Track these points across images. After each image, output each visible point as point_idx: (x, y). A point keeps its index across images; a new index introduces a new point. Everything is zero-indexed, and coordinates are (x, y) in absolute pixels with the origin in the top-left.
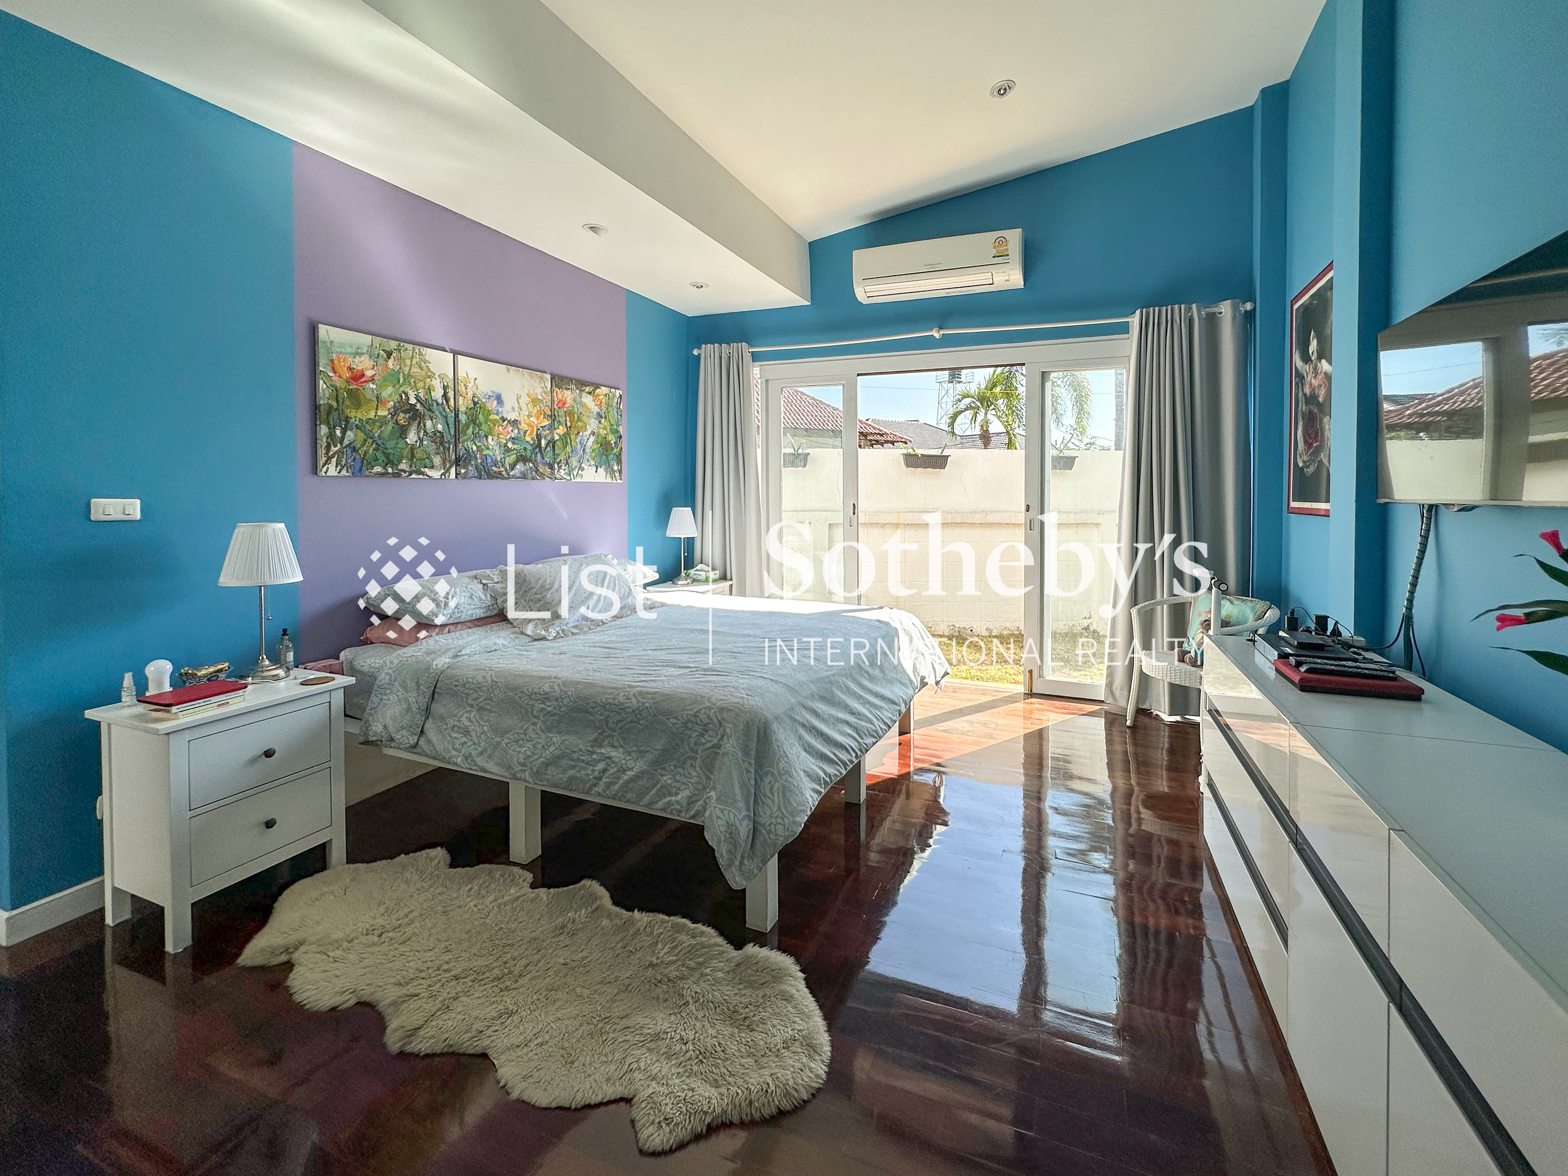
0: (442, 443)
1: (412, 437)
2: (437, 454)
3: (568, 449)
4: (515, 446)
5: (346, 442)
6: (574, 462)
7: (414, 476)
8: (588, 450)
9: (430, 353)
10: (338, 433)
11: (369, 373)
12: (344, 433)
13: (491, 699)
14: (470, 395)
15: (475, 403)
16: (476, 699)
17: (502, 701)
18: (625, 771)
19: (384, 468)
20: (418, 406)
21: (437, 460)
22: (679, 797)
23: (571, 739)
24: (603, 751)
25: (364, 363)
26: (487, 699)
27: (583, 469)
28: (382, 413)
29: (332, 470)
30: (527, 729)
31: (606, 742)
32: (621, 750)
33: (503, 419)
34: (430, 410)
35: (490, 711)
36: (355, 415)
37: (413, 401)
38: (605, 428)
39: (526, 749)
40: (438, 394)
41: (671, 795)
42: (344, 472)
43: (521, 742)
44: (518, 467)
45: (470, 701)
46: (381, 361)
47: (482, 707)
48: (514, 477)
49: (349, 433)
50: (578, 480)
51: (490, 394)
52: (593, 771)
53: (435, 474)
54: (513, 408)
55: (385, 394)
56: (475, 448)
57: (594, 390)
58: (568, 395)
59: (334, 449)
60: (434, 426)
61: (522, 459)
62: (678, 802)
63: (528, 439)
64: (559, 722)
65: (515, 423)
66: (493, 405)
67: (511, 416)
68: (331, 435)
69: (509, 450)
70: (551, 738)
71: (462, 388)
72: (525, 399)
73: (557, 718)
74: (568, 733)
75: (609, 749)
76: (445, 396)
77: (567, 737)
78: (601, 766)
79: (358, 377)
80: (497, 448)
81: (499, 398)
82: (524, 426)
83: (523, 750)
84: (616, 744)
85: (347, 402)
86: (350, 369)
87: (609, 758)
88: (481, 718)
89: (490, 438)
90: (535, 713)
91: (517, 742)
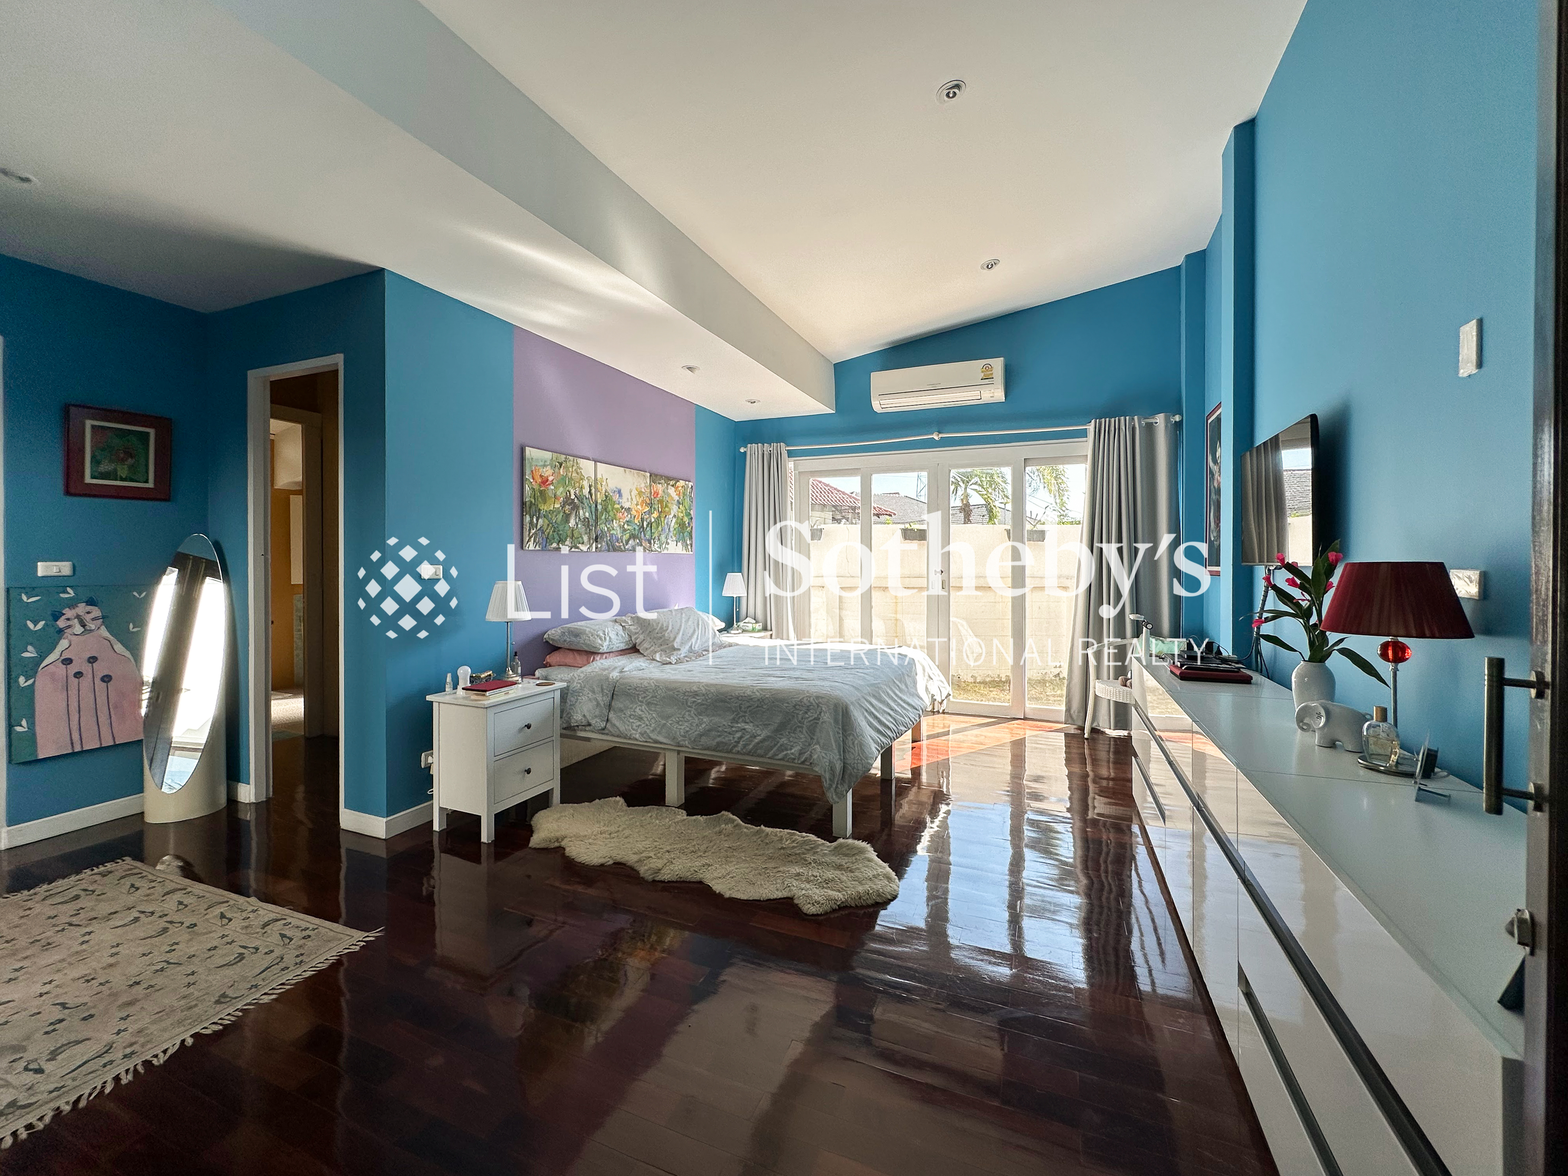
0: (588, 527)
1: (572, 523)
2: (586, 533)
3: (660, 529)
4: (629, 527)
5: (539, 527)
6: (663, 538)
7: (573, 550)
8: (672, 529)
9: (583, 463)
10: (535, 520)
11: (551, 478)
12: (537, 520)
13: (656, 697)
14: (604, 491)
15: (606, 497)
16: (645, 697)
17: (664, 697)
18: (755, 737)
19: (558, 545)
20: (576, 500)
21: (585, 538)
22: (793, 751)
23: (716, 719)
24: (739, 725)
25: (548, 472)
26: (652, 697)
27: (668, 544)
28: (557, 506)
29: (532, 547)
30: (685, 714)
31: (741, 720)
32: (751, 724)
33: (622, 508)
34: (582, 503)
35: (656, 705)
36: (544, 508)
37: (573, 497)
38: (682, 512)
39: (685, 726)
40: (586, 491)
41: (787, 750)
42: (537, 548)
43: (680, 723)
44: (630, 542)
45: (640, 699)
46: (557, 470)
47: (650, 702)
48: (628, 550)
49: (540, 520)
50: (665, 552)
51: (615, 489)
52: (734, 738)
53: (584, 548)
54: (628, 499)
55: (558, 493)
56: (606, 529)
57: (676, 483)
58: (660, 488)
59: (533, 531)
60: (584, 513)
61: (633, 536)
62: (792, 754)
63: (636, 521)
64: (706, 709)
65: (629, 510)
66: (616, 497)
67: (627, 505)
68: (531, 522)
69: (625, 530)
70: (702, 720)
71: (599, 486)
72: (635, 492)
73: (705, 706)
74: (713, 715)
75: (743, 724)
76: (590, 492)
77: (713, 718)
78: (738, 735)
79: (545, 481)
80: (618, 529)
81: (619, 492)
82: (634, 512)
83: (683, 727)
84: (748, 721)
85: (540, 499)
86: (541, 476)
87: (744, 729)
88: (651, 710)
89: (614, 521)
90: (689, 704)
91: (678, 723)
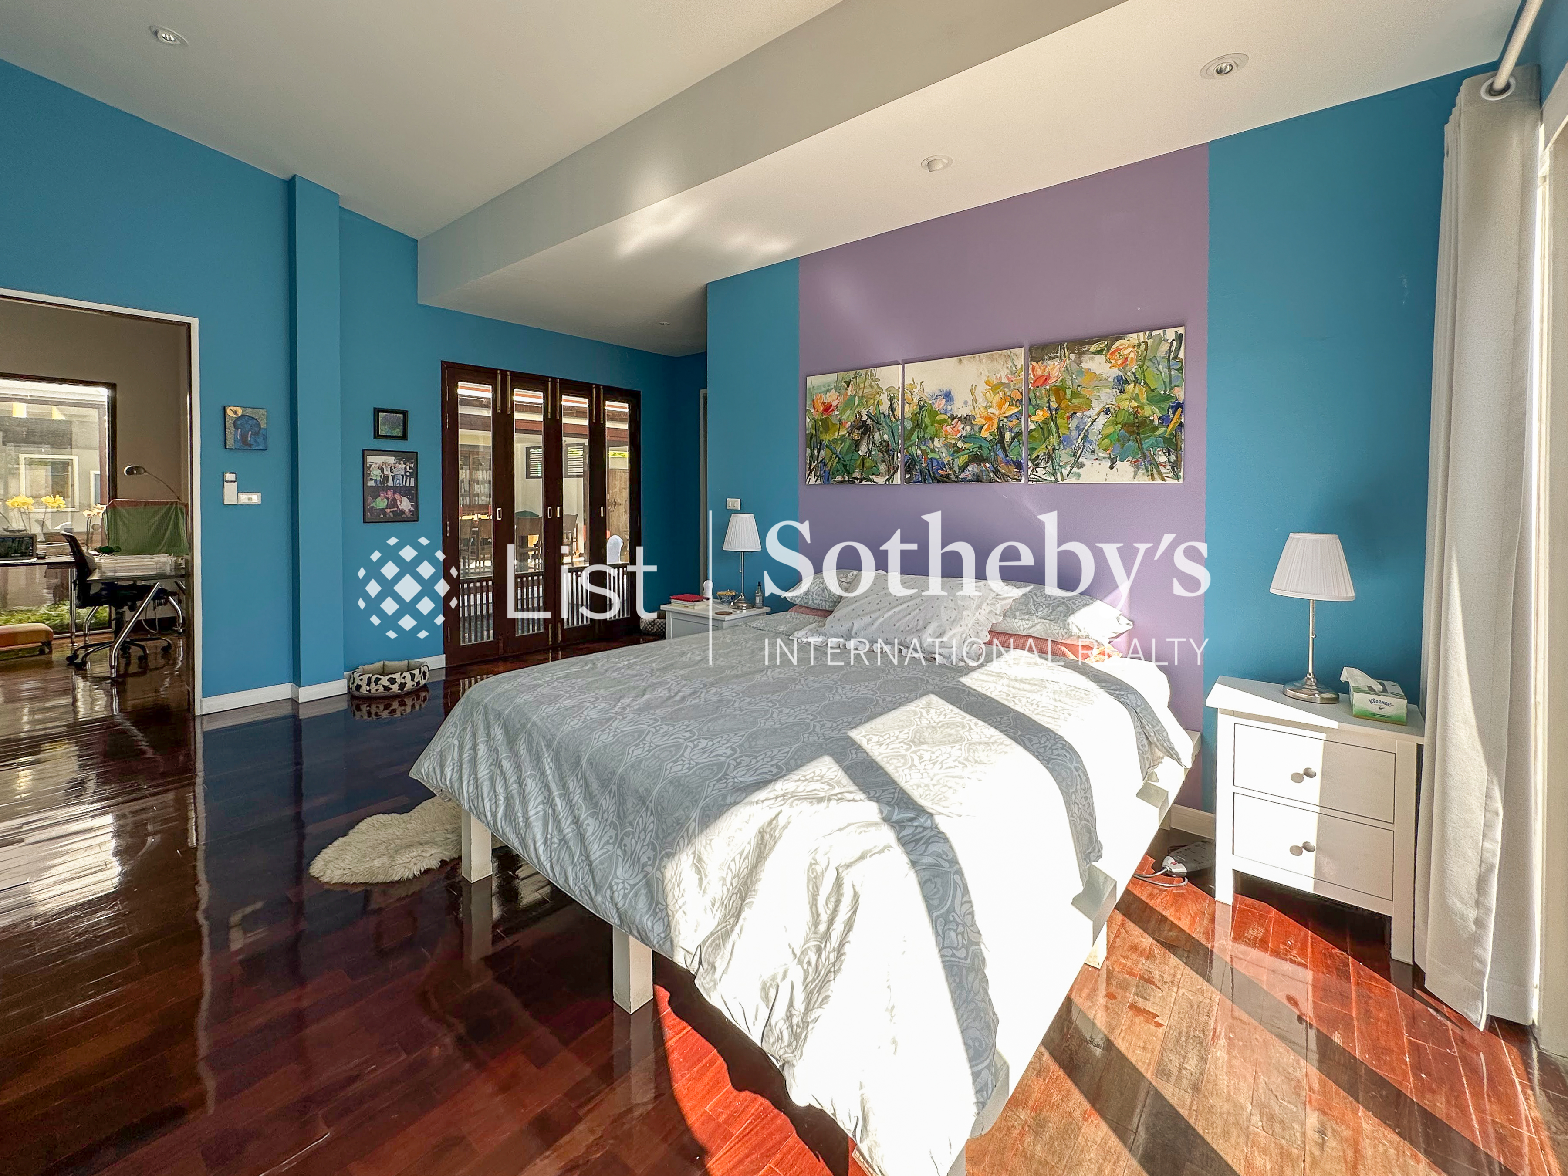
0: (887, 452)
1: (863, 450)
2: (883, 461)
3: (1053, 440)
4: (967, 446)
5: (820, 459)
6: (1063, 456)
7: (864, 483)
8: (1093, 437)
9: (880, 372)
10: (816, 452)
11: (834, 404)
12: (819, 452)
14: (916, 400)
15: (921, 407)
19: (843, 477)
20: (869, 422)
21: (883, 467)
25: (832, 398)
27: (1082, 465)
28: (843, 432)
29: (812, 482)
33: (953, 418)
34: (878, 423)
36: (826, 438)
37: (864, 418)
38: (1136, 398)
40: (885, 408)
42: (818, 481)
44: (970, 468)
46: (843, 391)
48: (964, 480)
49: (822, 452)
50: (1073, 480)
51: (938, 393)
53: (881, 480)
54: (966, 403)
55: (844, 417)
56: (919, 452)
57: (1109, 348)
58: (1054, 368)
59: (813, 465)
60: (881, 436)
61: (977, 459)
63: (984, 434)
65: (967, 420)
66: (940, 405)
67: (963, 412)
68: (812, 455)
69: (959, 450)
71: (908, 395)
72: (982, 387)
76: (892, 408)
79: (828, 408)
80: (944, 450)
81: (948, 397)
82: (979, 421)
85: (821, 429)
86: (824, 403)
89: (936, 440)
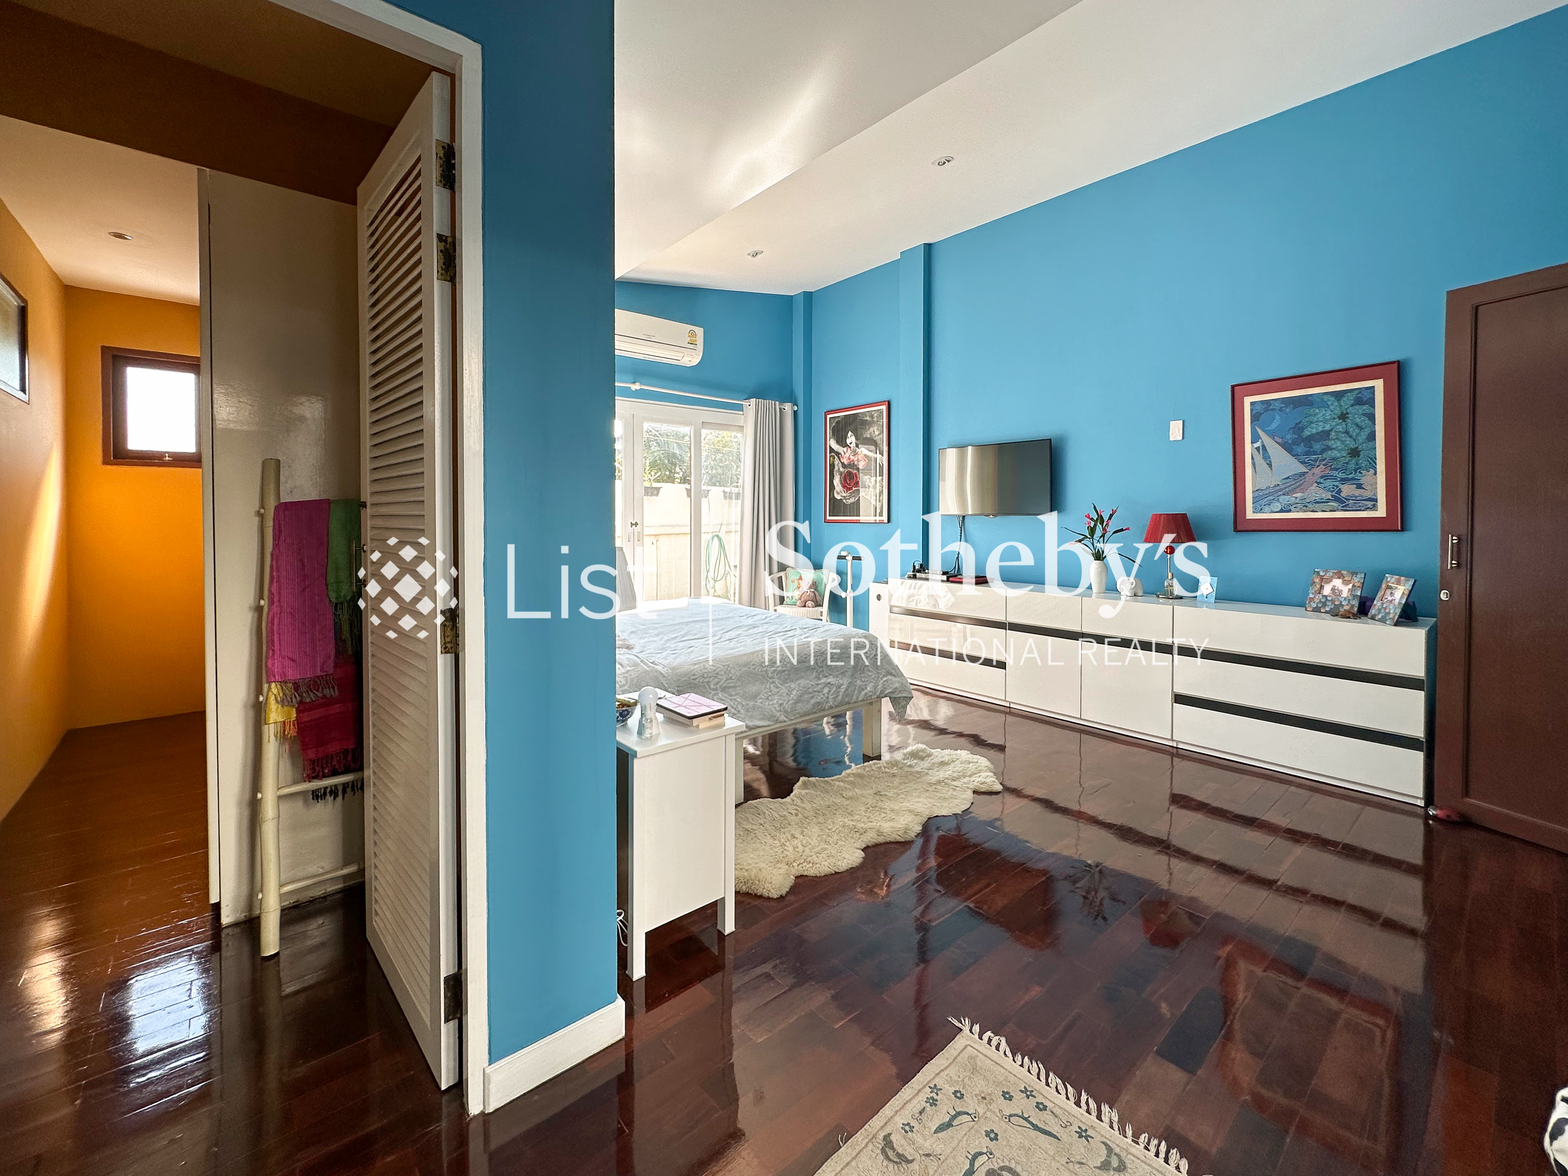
13: (731, 678)
16: (717, 683)
17: (741, 676)
18: (840, 687)
22: (869, 689)
23: (803, 682)
24: (822, 681)
26: (727, 680)
30: (770, 687)
31: (821, 676)
32: (831, 677)
35: (734, 687)
39: (776, 700)
41: (863, 690)
43: (770, 698)
45: (712, 686)
47: (725, 688)
52: (824, 694)
62: (870, 692)
64: (789, 675)
70: (789, 686)
73: (786, 672)
74: (797, 679)
75: (825, 679)
77: (798, 682)
78: (826, 690)
83: (775, 702)
84: (826, 674)
87: (829, 683)
88: (731, 695)
90: (770, 675)
91: (767, 699)
